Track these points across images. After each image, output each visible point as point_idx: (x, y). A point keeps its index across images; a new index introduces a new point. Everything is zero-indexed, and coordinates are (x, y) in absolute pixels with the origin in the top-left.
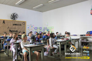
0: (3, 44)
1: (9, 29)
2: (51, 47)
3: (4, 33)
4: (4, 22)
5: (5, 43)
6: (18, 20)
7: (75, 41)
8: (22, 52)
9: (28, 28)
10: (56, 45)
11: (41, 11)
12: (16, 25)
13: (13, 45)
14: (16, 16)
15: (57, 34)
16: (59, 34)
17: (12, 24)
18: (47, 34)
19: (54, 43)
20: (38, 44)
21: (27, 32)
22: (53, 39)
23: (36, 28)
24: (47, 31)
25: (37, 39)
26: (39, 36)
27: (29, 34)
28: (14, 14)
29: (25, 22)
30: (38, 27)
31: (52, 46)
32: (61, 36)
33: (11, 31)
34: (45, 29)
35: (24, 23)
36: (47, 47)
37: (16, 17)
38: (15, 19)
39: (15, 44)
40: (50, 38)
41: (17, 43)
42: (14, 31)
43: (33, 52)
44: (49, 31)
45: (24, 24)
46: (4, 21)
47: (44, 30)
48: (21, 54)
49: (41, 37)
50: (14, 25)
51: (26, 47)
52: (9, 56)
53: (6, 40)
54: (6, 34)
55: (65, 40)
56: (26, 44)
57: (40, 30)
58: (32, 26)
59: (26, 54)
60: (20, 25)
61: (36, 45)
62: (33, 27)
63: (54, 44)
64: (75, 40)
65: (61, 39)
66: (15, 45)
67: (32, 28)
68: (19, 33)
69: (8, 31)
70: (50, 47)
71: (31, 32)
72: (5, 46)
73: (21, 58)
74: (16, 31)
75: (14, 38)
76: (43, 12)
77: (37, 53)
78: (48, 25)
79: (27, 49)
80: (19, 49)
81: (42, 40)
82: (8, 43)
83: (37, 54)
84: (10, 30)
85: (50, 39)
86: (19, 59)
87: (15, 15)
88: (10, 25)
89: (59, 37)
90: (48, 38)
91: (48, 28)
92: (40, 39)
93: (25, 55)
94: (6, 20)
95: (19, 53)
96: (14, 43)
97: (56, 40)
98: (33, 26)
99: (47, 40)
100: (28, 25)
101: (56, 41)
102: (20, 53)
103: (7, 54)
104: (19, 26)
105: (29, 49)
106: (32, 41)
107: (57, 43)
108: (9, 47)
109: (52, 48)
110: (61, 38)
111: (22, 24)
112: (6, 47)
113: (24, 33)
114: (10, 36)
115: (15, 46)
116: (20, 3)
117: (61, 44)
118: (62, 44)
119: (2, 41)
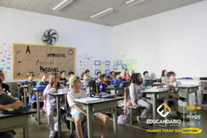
1: (39, 65)
2: (134, 104)
3: (28, 74)
4: (28, 49)
5: (32, 95)
6: (58, 44)
7: (189, 92)
8: (70, 115)
9: (81, 62)
10: (145, 101)
11: (107, 25)
12: (53, 55)
13: (51, 99)
14: (54, 36)
15: (146, 74)
16: (150, 76)
17: (45, 53)
18: (122, 75)
19: (139, 95)
20: (107, 98)
21: (79, 71)
22: (138, 87)
23: (97, 63)
24: (123, 68)
25: (101, 87)
26: (105, 79)
27: (82, 76)
28: (49, 32)
29: (74, 49)
30: (103, 60)
31: (136, 102)
32: (156, 81)
33: (44, 70)
34: (118, 63)
35: (72, 51)
36: (124, 104)
37: (54, 38)
38: (51, 41)
39: (55, 96)
40: (132, 85)
41: (59, 96)
42: (50, 70)
43: (96, 114)
44: (126, 70)
45: (71, 52)
46: (28, 47)
47: (115, 67)
48: (68, 119)
49: (109, 83)
50: (49, 55)
51: (79, 105)
52: (40, 123)
53: (35, 89)
54: (33, 76)
55: (165, 88)
56: (79, 98)
57: (107, 68)
58: (88, 59)
59: (79, 120)
60: (63, 55)
61: (103, 100)
62: (91, 59)
63: (140, 98)
64: (188, 88)
65: (156, 87)
66: (54, 100)
67: (90, 61)
68: (61, 73)
69: (36, 69)
70: (131, 104)
71: (87, 71)
72: (31, 102)
73: (69, 128)
74: (54, 70)
75: (52, 84)
76: (112, 26)
77: (104, 117)
78: (124, 55)
79: (82, 109)
80: (63, 108)
81: (112, 89)
82: (39, 96)
83: (104, 120)
84: (41, 68)
85: (131, 87)
86: (62, 130)
87: (51, 33)
88: (42, 56)
89: (150, 83)
90: (126, 85)
91: (125, 63)
92: (109, 87)
93: (78, 122)
94: (34, 46)
95: (63, 117)
96: (52, 96)
97: (144, 90)
98: (92, 57)
99: (125, 88)
100: (80, 57)
101: (146, 91)
102: (65, 117)
103: (37, 120)
104: (61, 58)
105: (87, 108)
106: (91, 91)
107: (148, 96)
108: (42, 104)
109: (135, 108)
110: (155, 85)
111: (66, 53)
112: (35, 104)
113: (72, 73)
114: (42, 80)
115: (55, 102)
116: (62, 7)
117: (156, 97)
118: (158, 97)
119: (25, 90)
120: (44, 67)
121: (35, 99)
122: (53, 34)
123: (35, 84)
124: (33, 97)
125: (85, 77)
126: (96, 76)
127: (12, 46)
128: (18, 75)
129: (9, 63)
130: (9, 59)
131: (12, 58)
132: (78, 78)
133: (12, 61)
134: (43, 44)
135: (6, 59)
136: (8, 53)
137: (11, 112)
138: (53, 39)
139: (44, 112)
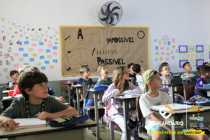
0: (82, 103)
1: (96, 56)
4: (80, 33)
5: (87, 98)
6: (121, 23)
9: (157, 48)
12: (116, 40)
14: (116, 11)
17: (103, 38)
20: (205, 105)
23: (183, 49)
27: (160, 70)
28: (108, 7)
29: (147, 29)
30: (192, 44)
33: (103, 61)
35: (142, 33)
37: (117, 14)
38: (112, 21)
41: (127, 101)
42: (111, 62)
45: (141, 35)
46: (80, 30)
48: (141, 135)
50: (109, 40)
52: (100, 139)
53: (91, 90)
57: (199, 56)
58: (169, 43)
60: (130, 40)
62: (172, 44)
67: (170, 47)
69: (92, 61)
72: (87, 108)
74: (118, 62)
82: (97, 100)
84: (99, 59)
87: (111, 8)
88: (99, 43)
92: (205, 87)
94: (87, 28)
95: (133, 132)
98: (174, 40)
100: (155, 41)
103: (94, 135)
104: (127, 44)
106: (174, 92)
111: (134, 36)
112: (92, 111)
119: (78, 92)
120: (103, 58)
121: (93, 104)
122: (114, 9)
123: (91, 82)
124: (89, 101)
125: (164, 72)
126: (182, 70)
127: (58, 30)
128: (67, 70)
129: (55, 54)
130: (55, 48)
131: (59, 46)
132: (155, 72)
133: (59, 51)
134: (100, 24)
135: (51, 49)
136: (53, 40)
137: (61, 124)
138: (115, 17)
139: (104, 123)
